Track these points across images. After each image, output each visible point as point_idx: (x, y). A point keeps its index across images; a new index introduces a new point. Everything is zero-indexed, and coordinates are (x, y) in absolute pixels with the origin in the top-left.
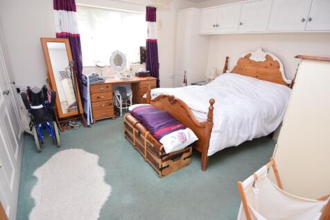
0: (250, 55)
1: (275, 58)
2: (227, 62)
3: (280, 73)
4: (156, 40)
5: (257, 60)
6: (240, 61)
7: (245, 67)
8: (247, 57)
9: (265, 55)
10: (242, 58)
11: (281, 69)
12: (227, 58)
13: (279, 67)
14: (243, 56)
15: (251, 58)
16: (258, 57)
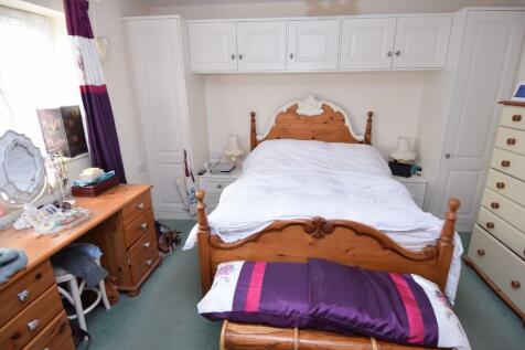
0: (296, 106)
1: (336, 109)
2: (253, 121)
3: (347, 128)
4: (104, 87)
5: (310, 113)
6: (280, 118)
7: (290, 127)
8: (293, 110)
9: (320, 104)
10: (282, 113)
11: (347, 123)
12: (253, 115)
13: (343, 120)
14: (284, 109)
15: (299, 111)
16: (311, 109)
